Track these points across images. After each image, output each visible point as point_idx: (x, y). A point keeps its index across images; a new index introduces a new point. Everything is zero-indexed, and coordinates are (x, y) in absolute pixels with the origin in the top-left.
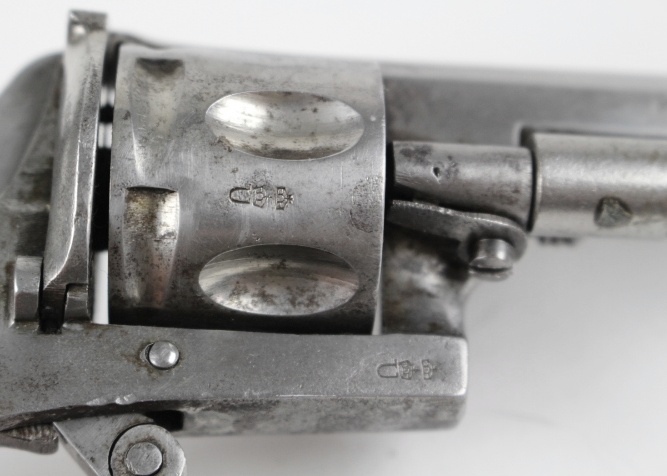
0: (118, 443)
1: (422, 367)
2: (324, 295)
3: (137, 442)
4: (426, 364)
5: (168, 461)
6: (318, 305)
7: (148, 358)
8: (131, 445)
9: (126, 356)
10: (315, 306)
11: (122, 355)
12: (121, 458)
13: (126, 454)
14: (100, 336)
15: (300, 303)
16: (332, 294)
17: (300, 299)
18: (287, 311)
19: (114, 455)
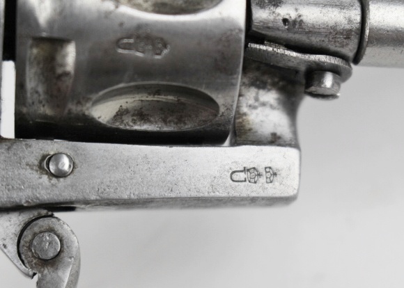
0: (25, 233)
1: (264, 173)
2: (190, 116)
3: (41, 232)
4: (268, 170)
5: (65, 247)
6: (185, 124)
7: (48, 168)
8: (35, 235)
9: (30, 166)
10: (182, 125)
11: (27, 165)
12: (28, 245)
13: (31, 241)
14: (9, 149)
15: (170, 122)
16: (197, 116)
17: (170, 118)
18: (160, 128)
19: (22, 242)
